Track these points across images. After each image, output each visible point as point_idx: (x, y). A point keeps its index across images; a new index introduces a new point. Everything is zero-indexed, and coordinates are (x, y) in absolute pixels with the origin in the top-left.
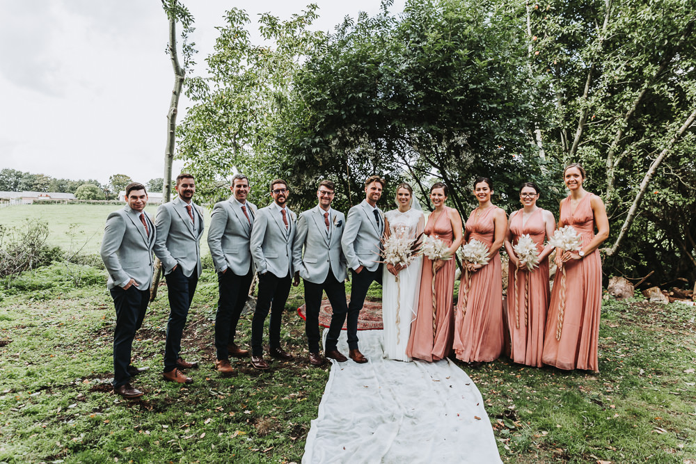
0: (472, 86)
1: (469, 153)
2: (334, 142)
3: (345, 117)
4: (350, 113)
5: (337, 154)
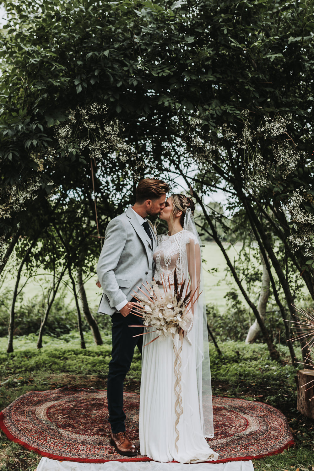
0: (292, 39)
1: (289, 150)
2: (63, 132)
3: (79, 89)
4: (89, 84)
5: (67, 152)
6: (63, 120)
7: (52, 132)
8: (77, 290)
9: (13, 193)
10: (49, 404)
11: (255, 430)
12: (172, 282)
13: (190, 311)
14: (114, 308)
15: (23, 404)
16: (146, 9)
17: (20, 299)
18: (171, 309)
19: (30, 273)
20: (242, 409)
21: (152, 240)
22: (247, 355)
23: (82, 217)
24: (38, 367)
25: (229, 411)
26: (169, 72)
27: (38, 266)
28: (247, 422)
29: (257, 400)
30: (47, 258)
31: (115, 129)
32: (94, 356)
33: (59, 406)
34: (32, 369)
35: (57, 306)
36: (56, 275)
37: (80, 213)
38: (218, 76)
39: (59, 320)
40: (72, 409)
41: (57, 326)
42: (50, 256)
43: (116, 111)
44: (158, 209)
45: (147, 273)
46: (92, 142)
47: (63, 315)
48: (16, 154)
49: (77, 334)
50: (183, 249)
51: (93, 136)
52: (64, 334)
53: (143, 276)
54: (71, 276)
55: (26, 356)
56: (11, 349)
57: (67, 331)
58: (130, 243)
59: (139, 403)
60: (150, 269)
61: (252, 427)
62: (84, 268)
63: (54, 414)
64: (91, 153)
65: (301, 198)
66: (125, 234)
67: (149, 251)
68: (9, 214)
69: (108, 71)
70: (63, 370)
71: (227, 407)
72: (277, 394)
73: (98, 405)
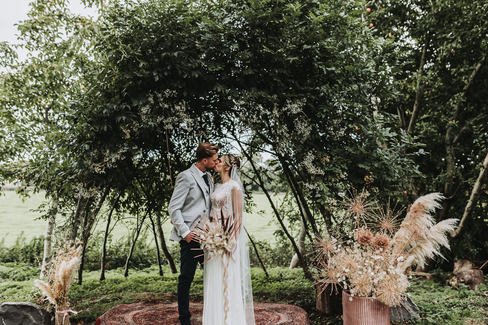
0: (305, 47)
1: (305, 123)
2: (144, 110)
3: (157, 79)
4: (164, 75)
5: (148, 125)
6: (145, 102)
7: (136, 110)
8: (156, 230)
9: (107, 155)
10: (135, 312)
11: (284, 321)
12: (220, 217)
13: (234, 238)
14: (181, 236)
15: (115, 313)
16: (204, 22)
17: (109, 240)
18: (219, 236)
19: (119, 217)
20: (277, 310)
21: (209, 188)
22: (288, 276)
23: (159, 173)
24: (125, 289)
25: (267, 311)
26: (220, 68)
27: (124, 211)
28: (280, 317)
29: (289, 304)
30: (132, 205)
31: (183, 108)
32: (169, 281)
33: (142, 313)
34: (120, 291)
35: (140, 245)
36: (139, 218)
37: (158, 169)
38: (256, 70)
39: (141, 257)
40: (152, 315)
41: (140, 261)
42: (134, 203)
43: (183, 95)
44: (213, 164)
45: (204, 211)
46: (166, 118)
47: (145, 252)
48: (110, 126)
49: (157, 267)
50: (229, 194)
51: (167, 113)
52: (146, 267)
53: (202, 213)
54: (151, 219)
55: (116, 283)
56: (103, 278)
57: (149, 265)
58: (192, 190)
59: (203, 309)
60: (207, 208)
61: (282, 320)
62: (161, 212)
63: (138, 319)
64: (165, 126)
65: (313, 157)
66: (188, 184)
67: (207, 195)
68: (104, 170)
69: (177, 67)
70: (146, 290)
71: (266, 308)
72: (304, 299)
73: (172, 312)
